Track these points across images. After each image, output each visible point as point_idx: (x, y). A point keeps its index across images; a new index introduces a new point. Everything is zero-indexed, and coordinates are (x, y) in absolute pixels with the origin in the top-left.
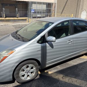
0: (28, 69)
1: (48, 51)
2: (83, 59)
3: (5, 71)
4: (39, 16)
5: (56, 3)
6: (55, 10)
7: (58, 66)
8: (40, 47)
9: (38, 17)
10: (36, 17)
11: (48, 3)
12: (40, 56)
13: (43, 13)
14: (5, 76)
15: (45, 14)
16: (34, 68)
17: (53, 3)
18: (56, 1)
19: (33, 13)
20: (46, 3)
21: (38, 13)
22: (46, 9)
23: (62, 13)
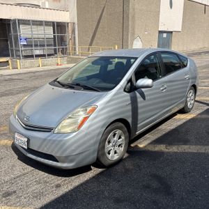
0: (116, 138)
1: (139, 105)
2: (180, 120)
3: (88, 144)
4: (38, 52)
5: (76, 22)
6: (75, 37)
7: (147, 135)
8: (129, 98)
9: (38, 56)
10: (32, 56)
11: (57, 23)
12: (130, 113)
13: (47, 45)
14: (86, 153)
15: (53, 47)
16: (123, 137)
17: (68, 23)
18: (76, 19)
19: (24, 45)
20: (53, 23)
21: (36, 46)
22: (54, 36)
23: (91, 44)
